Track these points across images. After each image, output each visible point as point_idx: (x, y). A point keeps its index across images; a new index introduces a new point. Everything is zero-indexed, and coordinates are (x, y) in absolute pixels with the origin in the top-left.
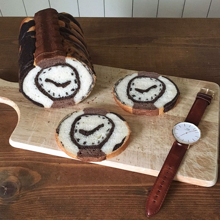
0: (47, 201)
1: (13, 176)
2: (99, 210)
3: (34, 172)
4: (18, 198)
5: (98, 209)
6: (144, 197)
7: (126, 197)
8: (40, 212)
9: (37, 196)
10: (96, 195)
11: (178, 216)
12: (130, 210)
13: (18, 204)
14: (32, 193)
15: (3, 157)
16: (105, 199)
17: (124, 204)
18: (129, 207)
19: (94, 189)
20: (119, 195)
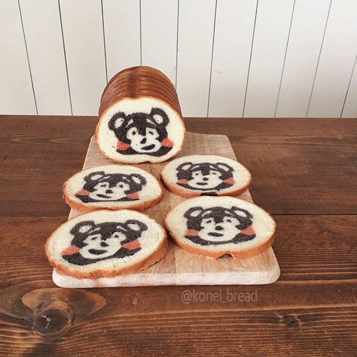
0: (120, 336)
1: (59, 302)
2: (208, 348)
3: (94, 294)
4: (70, 333)
5: (206, 345)
6: (279, 327)
7: (250, 327)
8: (110, 352)
9: (102, 329)
10: (200, 325)
11: (340, 351)
12: (259, 346)
13: (71, 341)
14: (94, 324)
15: (42, 275)
16: (215, 330)
17: (249, 337)
18: (259, 340)
19: (195, 317)
20: (237, 324)
